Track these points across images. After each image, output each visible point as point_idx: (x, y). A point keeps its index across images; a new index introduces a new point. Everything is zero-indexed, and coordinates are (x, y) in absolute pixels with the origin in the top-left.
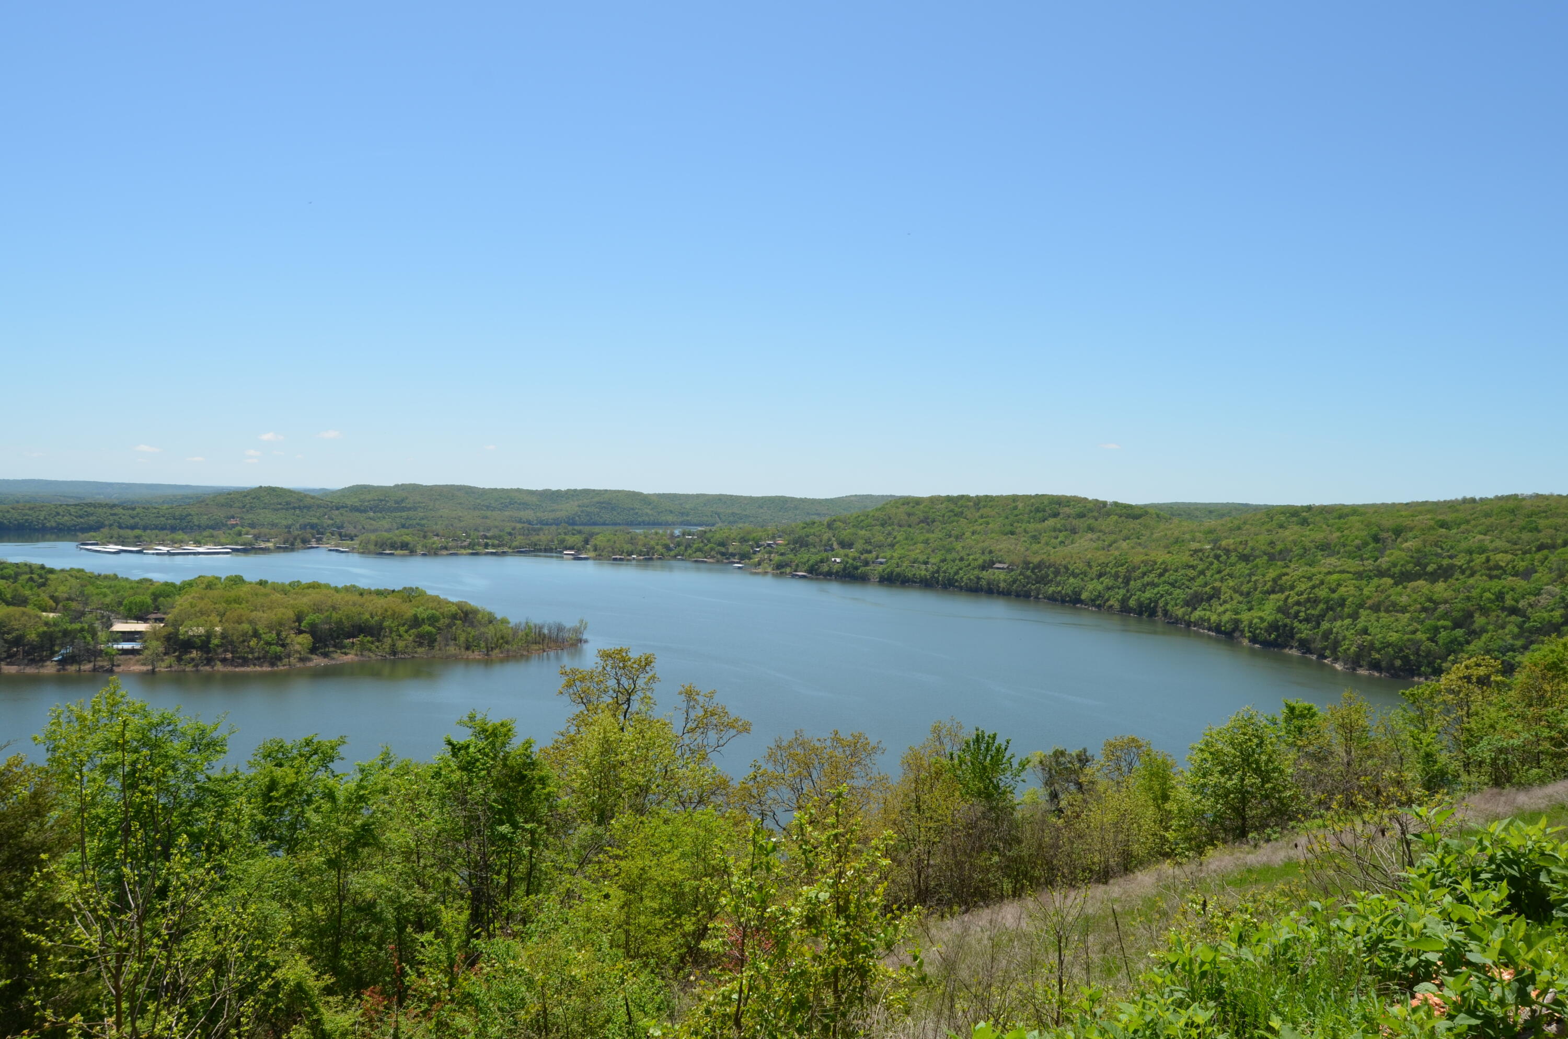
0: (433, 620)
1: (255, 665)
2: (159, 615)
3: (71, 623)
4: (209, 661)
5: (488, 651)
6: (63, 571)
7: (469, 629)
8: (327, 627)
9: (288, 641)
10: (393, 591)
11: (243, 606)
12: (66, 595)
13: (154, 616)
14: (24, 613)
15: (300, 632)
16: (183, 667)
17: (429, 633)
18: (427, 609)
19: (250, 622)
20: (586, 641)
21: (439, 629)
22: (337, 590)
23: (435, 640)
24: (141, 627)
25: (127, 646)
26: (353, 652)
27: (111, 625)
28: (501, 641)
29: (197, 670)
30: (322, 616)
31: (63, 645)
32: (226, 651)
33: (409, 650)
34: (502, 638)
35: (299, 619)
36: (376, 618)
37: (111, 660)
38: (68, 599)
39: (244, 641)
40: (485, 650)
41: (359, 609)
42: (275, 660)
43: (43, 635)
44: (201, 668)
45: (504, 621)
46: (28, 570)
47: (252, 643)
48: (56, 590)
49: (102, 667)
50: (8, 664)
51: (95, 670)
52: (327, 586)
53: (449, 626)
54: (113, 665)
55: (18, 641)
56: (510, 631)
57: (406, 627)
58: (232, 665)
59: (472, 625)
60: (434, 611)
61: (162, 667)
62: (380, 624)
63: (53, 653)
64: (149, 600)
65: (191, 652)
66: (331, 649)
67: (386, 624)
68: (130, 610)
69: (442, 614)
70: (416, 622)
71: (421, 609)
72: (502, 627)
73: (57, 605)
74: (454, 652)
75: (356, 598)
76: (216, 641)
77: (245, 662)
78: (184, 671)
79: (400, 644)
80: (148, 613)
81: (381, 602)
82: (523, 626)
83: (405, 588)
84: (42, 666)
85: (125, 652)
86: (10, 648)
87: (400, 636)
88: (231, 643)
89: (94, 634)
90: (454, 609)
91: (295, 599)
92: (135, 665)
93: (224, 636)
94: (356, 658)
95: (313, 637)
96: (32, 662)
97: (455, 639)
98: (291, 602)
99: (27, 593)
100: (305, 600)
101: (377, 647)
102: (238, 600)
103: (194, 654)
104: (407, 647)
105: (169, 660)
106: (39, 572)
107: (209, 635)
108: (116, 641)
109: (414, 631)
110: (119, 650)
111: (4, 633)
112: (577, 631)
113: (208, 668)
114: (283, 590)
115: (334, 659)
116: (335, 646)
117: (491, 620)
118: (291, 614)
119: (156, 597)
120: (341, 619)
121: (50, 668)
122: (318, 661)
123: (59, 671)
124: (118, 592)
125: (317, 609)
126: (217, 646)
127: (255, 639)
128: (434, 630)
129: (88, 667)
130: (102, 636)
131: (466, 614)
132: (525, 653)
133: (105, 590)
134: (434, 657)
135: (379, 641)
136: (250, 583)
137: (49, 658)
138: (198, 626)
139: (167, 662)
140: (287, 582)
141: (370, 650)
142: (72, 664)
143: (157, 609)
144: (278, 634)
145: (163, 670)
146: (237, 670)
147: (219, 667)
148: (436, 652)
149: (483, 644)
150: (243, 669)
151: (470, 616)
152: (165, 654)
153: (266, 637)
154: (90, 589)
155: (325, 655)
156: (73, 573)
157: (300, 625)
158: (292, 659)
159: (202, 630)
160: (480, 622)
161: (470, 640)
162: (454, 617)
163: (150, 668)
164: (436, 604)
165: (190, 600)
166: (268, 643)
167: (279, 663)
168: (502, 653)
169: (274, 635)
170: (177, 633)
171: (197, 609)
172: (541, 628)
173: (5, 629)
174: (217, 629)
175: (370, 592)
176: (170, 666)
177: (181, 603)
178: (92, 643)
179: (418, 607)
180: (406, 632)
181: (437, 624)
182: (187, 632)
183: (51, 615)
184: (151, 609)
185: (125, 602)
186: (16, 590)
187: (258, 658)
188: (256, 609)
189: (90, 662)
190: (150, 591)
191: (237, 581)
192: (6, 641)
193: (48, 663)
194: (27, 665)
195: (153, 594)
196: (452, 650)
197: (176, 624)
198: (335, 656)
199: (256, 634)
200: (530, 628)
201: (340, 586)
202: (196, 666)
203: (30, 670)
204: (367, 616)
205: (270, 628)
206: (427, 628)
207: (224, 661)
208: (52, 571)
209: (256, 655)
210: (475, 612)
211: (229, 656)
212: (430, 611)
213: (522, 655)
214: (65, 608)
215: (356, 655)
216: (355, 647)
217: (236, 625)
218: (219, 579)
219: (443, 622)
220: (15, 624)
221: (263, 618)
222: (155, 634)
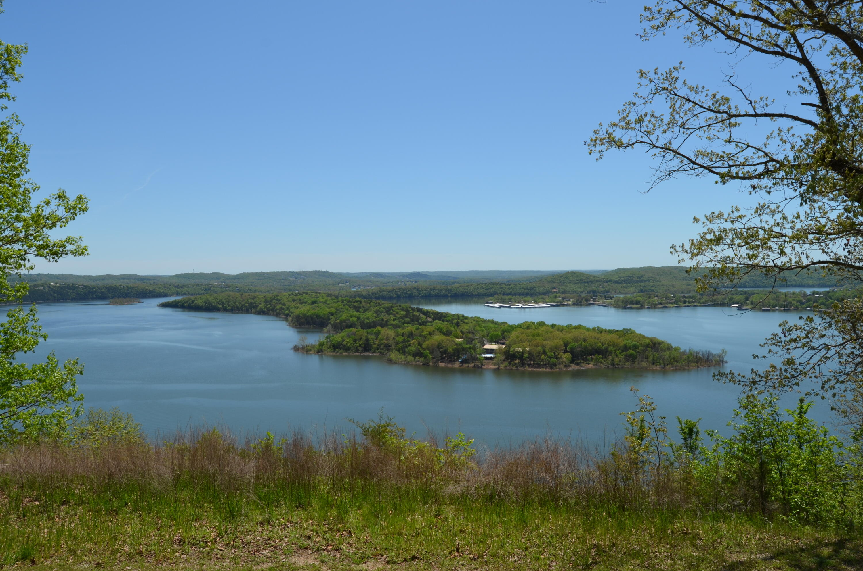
0: (635, 347)
1: (543, 368)
2: (504, 341)
3: (467, 344)
4: (523, 365)
5: (664, 365)
6: (471, 318)
7: (655, 353)
8: (579, 349)
9: (559, 356)
10: (618, 331)
11: (540, 338)
12: (467, 331)
13: (502, 341)
14: (448, 339)
15: (566, 352)
16: (511, 367)
17: (633, 354)
18: (633, 341)
19: (543, 346)
20: (726, 362)
21: (639, 352)
22: (588, 330)
23: (636, 358)
24: (494, 347)
25: (489, 356)
26: (592, 363)
27: (484, 345)
28: (672, 360)
29: (518, 369)
30: (577, 344)
31: (463, 355)
32: (531, 360)
33: (621, 363)
34: (674, 358)
35: (566, 345)
36: (605, 346)
37: (481, 362)
38: (467, 333)
39: (538, 356)
40: (662, 365)
41: (596, 341)
42: (553, 365)
43: (455, 350)
44: (519, 368)
45: (676, 349)
46: (457, 317)
47: (542, 357)
48: (464, 328)
49: (477, 365)
50: (441, 362)
51: (474, 367)
52: (584, 328)
53: (644, 351)
54: (482, 365)
55: (445, 352)
56: (678, 355)
57: (620, 351)
58: (532, 367)
59: (657, 350)
60: (636, 343)
61: (502, 367)
62: (606, 349)
63: (459, 358)
64: (500, 334)
65: (516, 360)
66: (582, 361)
67: (609, 349)
68: (492, 338)
69: (641, 344)
70: (626, 348)
71: (629, 341)
72: (673, 352)
73: (463, 335)
74: (646, 365)
75: (596, 335)
76: (526, 355)
77: (539, 366)
78: (512, 369)
79: (617, 360)
80: (500, 340)
81: (609, 337)
82: (688, 351)
83: (624, 329)
84: (454, 364)
85: (487, 359)
86: (442, 355)
87: (617, 356)
88: (533, 356)
89: (475, 349)
90: (648, 341)
91: (565, 335)
92: (491, 365)
93: (530, 353)
94: (593, 367)
95: (571, 354)
96: (450, 362)
97: (647, 359)
98: (563, 336)
99: (453, 329)
100: (570, 335)
101: (605, 361)
102: (538, 335)
103: (517, 361)
104: (620, 361)
105: (506, 363)
106: (462, 318)
107: (523, 352)
108: (484, 353)
109: (624, 353)
110: (484, 358)
111: (440, 348)
112: (720, 356)
113: (522, 368)
114: (561, 329)
115: (582, 366)
116: (583, 360)
117: (669, 348)
118: (562, 343)
119: (503, 332)
120: (586, 345)
121: (457, 365)
122: (574, 367)
123: (460, 366)
124: (489, 329)
125: (575, 340)
126: (527, 357)
127: (544, 355)
128: (635, 353)
129: (472, 365)
130: (478, 350)
131: (655, 344)
132: (686, 368)
133: (483, 328)
134: (634, 368)
135: (606, 358)
136: (548, 326)
137: (457, 360)
138: (518, 347)
139: (504, 365)
140: (565, 325)
141: (601, 362)
142: (465, 363)
143: (504, 338)
144: (555, 353)
145: (503, 368)
146: (535, 370)
147: (527, 368)
148: (636, 364)
149: (661, 362)
150: (538, 370)
151: (657, 346)
152: (504, 360)
153: (550, 354)
154: (478, 328)
155: (578, 364)
156: (475, 319)
157: (566, 348)
158: (561, 365)
159: (520, 350)
160: (662, 350)
161: (655, 359)
162: (647, 346)
163: (497, 367)
164: (637, 338)
165: (517, 334)
166: (550, 358)
167: (555, 368)
168: (672, 367)
169: (553, 353)
170: (509, 351)
171: (520, 339)
172: (698, 353)
173: (440, 346)
174: (528, 349)
175: (606, 331)
176: (506, 367)
177: (514, 335)
178: (474, 354)
179: (628, 340)
180: (620, 353)
181: (637, 350)
182: (514, 350)
183: (460, 340)
184: (501, 338)
185: (490, 334)
186: (448, 328)
187: (545, 365)
188: (546, 340)
189: (473, 363)
190: (501, 329)
191: (542, 324)
192: (441, 352)
193: (457, 363)
194: (449, 363)
195: (503, 330)
196: (645, 364)
197: (509, 346)
198: (583, 365)
199: (544, 353)
200: (691, 354)
201: (591, 327)
202: (517, 367)
203: (450, 365)
204: (600, 344)
205: (551, 349)
206: (632, 352)
207: (529, 365)
208: (466, 318)
209: (545, 363)
210: (660, 343)
211: (532, 362)
212: (634, 343)
213: (684, 369)
214: (467, 337)
215: (594, 365)
216: (593, 361)
217: (535, 348)
218: (533, 323)
219: (641, 348)
220: (444, 344)
221: (549, 344)
222: (500, 350)
